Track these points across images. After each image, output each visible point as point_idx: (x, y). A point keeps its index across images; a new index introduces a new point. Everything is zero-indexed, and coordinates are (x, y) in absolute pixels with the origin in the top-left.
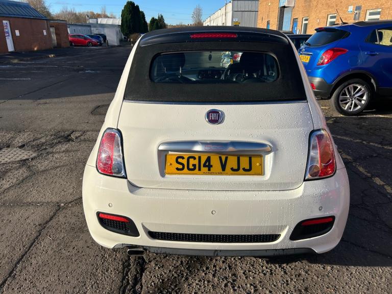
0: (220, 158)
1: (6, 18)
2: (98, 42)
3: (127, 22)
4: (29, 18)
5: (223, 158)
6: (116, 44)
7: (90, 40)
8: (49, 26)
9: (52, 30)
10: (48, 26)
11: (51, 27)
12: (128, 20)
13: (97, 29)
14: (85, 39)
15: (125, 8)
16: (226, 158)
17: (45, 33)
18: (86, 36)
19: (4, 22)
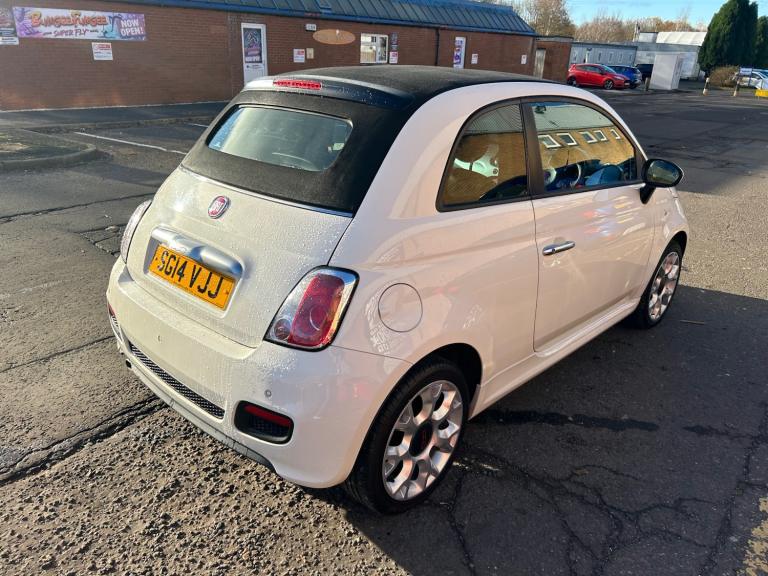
0: (195, 267)
1: (461, 32)
2: (627, 81)
3: (717, 39)
4: (501, 34)
5: (198, 267)
6: (669, 88)
7: (612, 76)
8: (535, 47)
9: (540, 55)
10: (533, 47)
11: (539, 49)
12: (721, 34)
13: (648, 55)
14: (602, 74)
15: (722, 9)
16: (200, 269)
17: (524, 61)
18: (607, 68)
19: (457, 39)
